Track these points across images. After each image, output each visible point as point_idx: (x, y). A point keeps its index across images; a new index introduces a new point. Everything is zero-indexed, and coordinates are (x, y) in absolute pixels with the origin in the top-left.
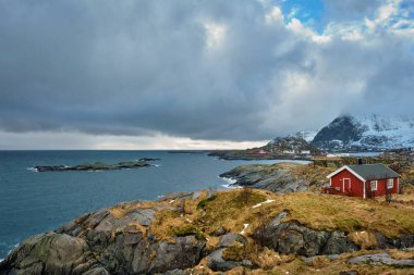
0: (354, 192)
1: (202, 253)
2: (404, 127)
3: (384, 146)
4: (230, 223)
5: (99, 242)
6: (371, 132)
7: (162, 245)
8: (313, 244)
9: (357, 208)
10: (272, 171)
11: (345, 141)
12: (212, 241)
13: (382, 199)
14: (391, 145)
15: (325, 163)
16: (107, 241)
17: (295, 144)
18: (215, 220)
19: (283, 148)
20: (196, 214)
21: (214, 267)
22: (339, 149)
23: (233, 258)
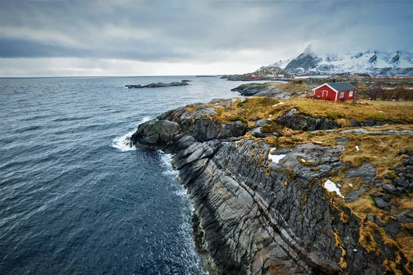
0: (330, 97)
1: (245, 130)
3: (331, 72)
4: (260, 114)
5: (185, 124)
6: (324, 63)
7: (223, 126)
8: (312, 125)
11: (306, 68)
12: (251, 124)
13: (349, 102)
14: (336, 71)
15: (300, 82)
16: (189, 123)
17: (274, 71)
18: (251, 113)
19: (267, 73)
20: (238, 110)
21: (257, 135)
22: (302, 74)
23: (266, 131)
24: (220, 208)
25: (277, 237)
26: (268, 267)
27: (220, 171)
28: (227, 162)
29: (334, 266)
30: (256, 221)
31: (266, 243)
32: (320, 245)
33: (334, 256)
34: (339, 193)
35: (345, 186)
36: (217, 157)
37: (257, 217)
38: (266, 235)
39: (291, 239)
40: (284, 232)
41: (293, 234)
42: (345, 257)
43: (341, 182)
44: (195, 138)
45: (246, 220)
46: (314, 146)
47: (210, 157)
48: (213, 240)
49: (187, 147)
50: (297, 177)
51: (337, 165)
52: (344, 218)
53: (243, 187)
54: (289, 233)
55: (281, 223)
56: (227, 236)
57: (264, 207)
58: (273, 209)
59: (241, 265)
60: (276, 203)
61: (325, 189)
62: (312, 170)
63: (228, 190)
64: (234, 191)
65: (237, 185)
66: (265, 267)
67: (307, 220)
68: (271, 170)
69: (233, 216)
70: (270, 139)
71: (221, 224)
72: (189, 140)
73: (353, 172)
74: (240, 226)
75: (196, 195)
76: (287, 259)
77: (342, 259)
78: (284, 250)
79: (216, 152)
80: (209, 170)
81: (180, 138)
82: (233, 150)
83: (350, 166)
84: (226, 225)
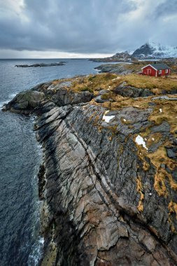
0: (152, 74)
1: (92, 97)
2: (172, 49)
3: (162, 57)
4: (103, 86)
5: (49, 93)
6: (157, 51)
7: (76, 94)
8: (136, 93)
9: (154, 80)
10: (116, 66)
11: (146, 54)
12: (96, 93)
13: (164, 77)
14: (165, 56)
15: (139, 64)
16: (52, 93)
17: (125, 56)
18: (97, 85)
19: (120, 57)
20: (88, 83)
21: (98, 101)
22: (143, 58)
23: (105, 98)
24: (61, 160)
25: (98, 184)
26: (87, 212)
27: (68, 130)
28: (73, 122)
29: (134, 209)
30: (85, 170)
31: (89, 189)
32: (127, 190)
33: (135, 200)
34: (144, 146)
35: (149, 140)
36: (68, 118)
37: (86, 167)
38: (90, 183)
39: (107, 186)
40: (103, 179)
41: (109, 181)
42: (143, 200)
43: (147, 137)
44: (56, 103)
45: (78, 169)
46: (133, 109)
47: (63, 118)
48: (50, 189)
49: (49, 110)
50: (118, 133)
51: (146, 124)
52: (146, 166)
53: (81, 142)
54: (106, 180)
55: (102, 172)
56: (61, 185)
57: (92, 159)
58: (99, 160)
59: (68, 211)
60: (101, 155)
61: (135, 143)
62: (129, 128)
63: (70, 145)
64: (73, 145)
65: (77, 140)
66: (85, 211)
67: (120, 169)
68: (103, 127)
69: (69, 167)
70: (106, 104)
71: (59, 174)
72: (51, 105)
73: (156, 129)
74: (73, 175)
75: (47, 149)
76: (102, 204)
77: (140, 202)
78: (101, 195)
79: (67, 114)
80: (60, 128)
81: (45, 104)
82: (80, 112)
83: (154, 124)
84: (62, 176)
